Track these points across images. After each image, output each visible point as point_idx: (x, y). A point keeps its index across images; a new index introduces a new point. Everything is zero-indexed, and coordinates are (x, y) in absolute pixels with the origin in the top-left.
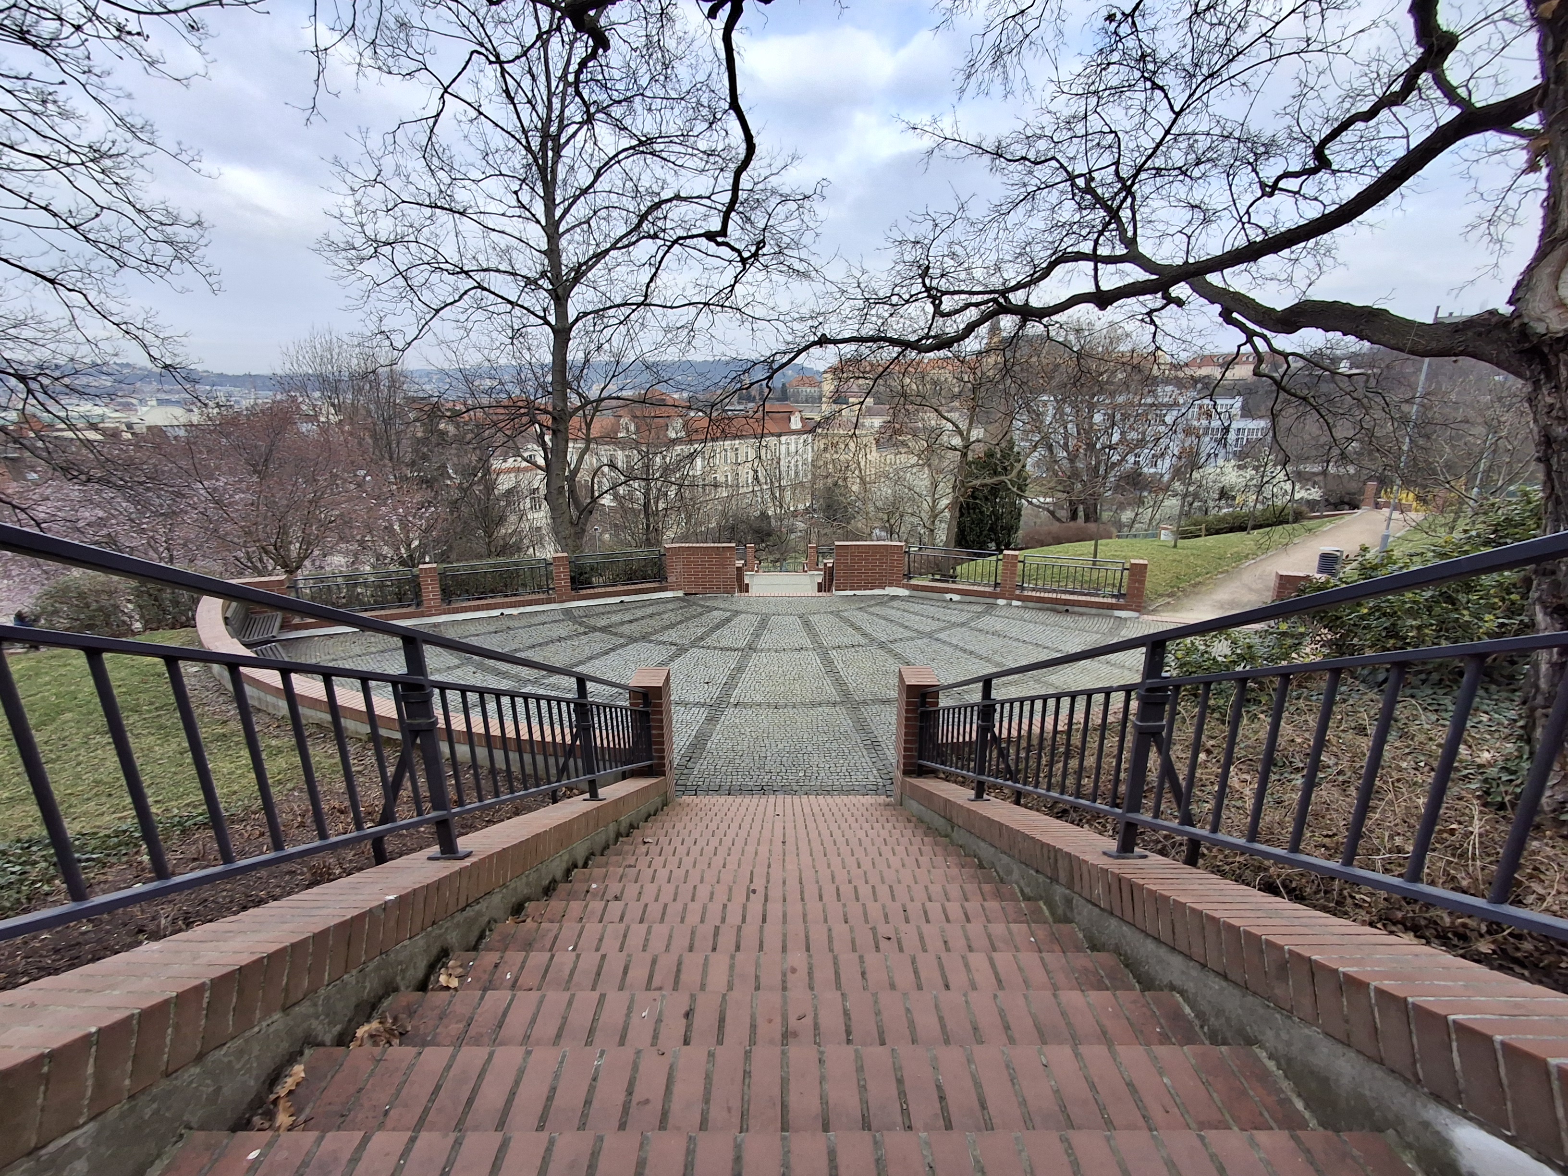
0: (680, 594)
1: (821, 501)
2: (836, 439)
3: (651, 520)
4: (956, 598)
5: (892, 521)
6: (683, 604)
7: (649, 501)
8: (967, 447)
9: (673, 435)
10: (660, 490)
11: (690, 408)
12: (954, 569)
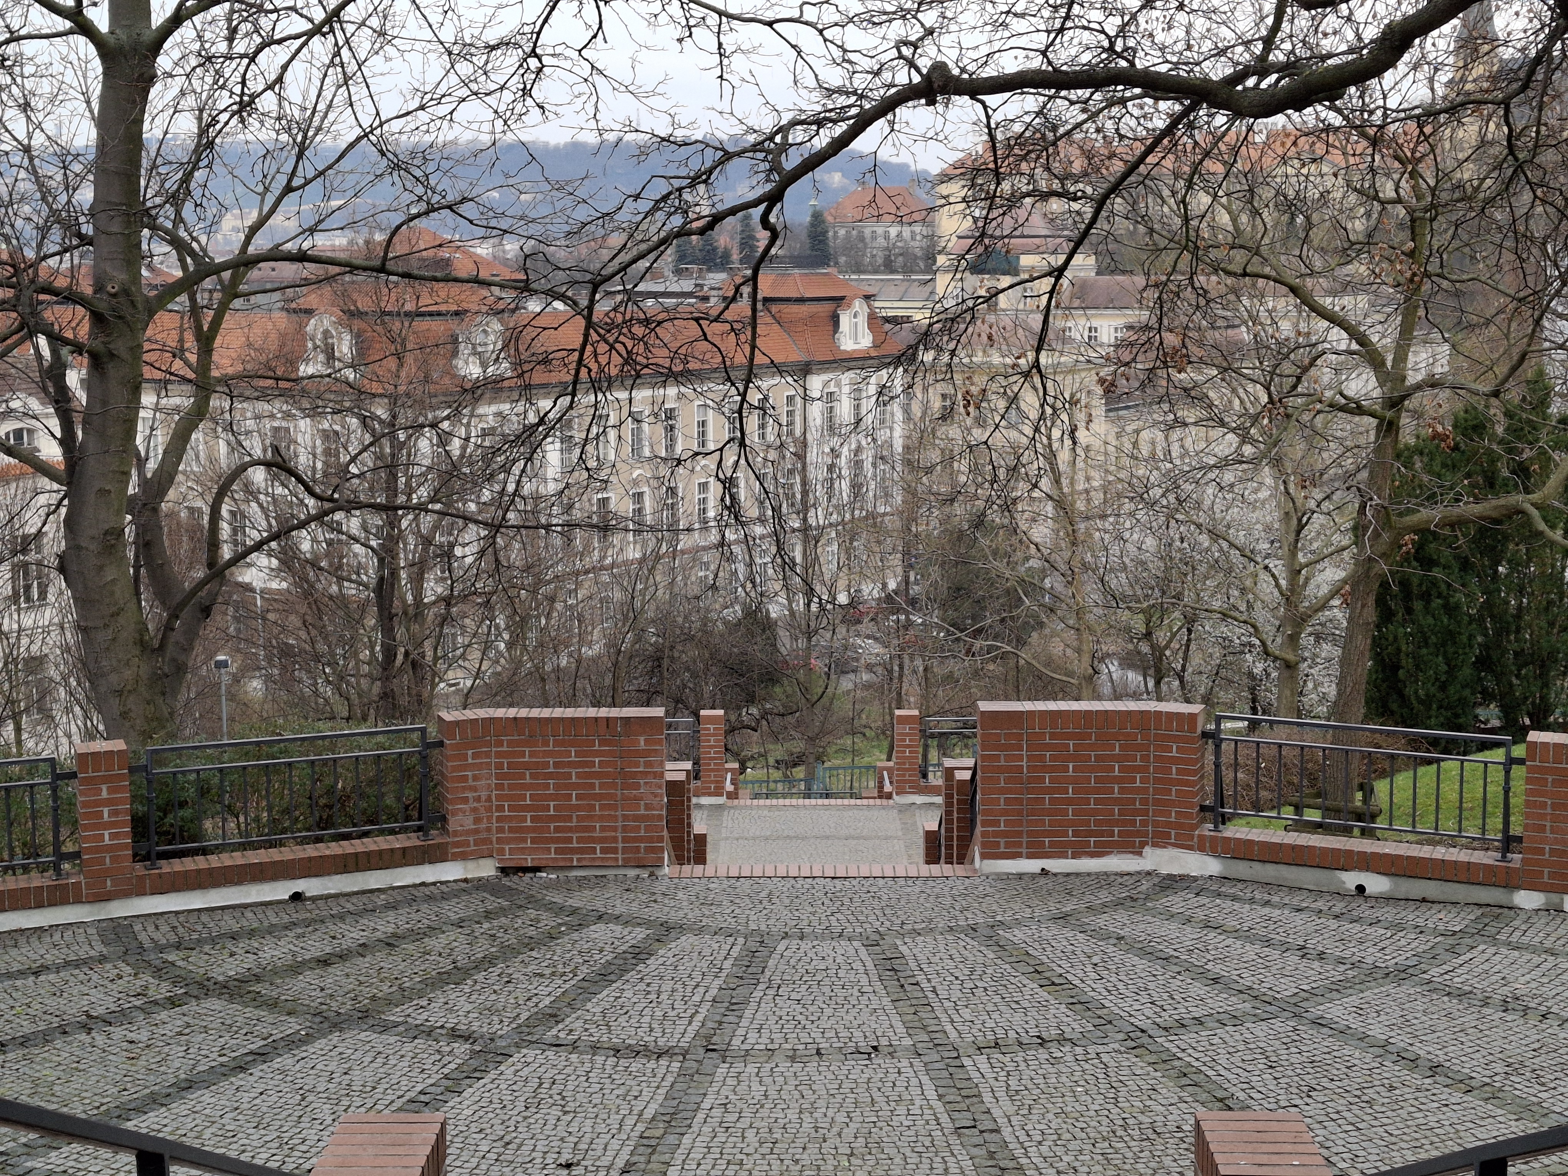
0: (486, 869)
1: (935, 572)
2: (980, 380)
3: (400, 633)
4: (1376, 884)
5: (1161, 636)
6: (493, 902)
7: (394, 574)
8: (1395, 403)
9: (474, 370)
10: (427, 541)
11: (525, 288)
12: (1368, 791)
